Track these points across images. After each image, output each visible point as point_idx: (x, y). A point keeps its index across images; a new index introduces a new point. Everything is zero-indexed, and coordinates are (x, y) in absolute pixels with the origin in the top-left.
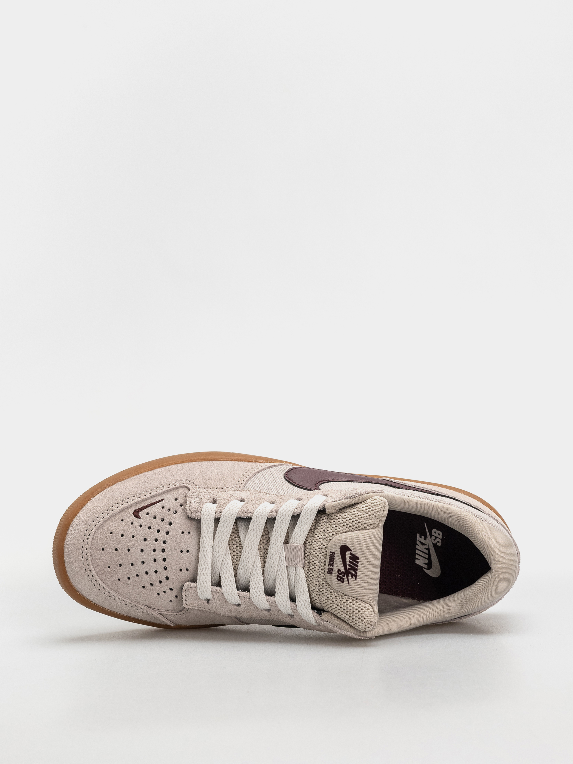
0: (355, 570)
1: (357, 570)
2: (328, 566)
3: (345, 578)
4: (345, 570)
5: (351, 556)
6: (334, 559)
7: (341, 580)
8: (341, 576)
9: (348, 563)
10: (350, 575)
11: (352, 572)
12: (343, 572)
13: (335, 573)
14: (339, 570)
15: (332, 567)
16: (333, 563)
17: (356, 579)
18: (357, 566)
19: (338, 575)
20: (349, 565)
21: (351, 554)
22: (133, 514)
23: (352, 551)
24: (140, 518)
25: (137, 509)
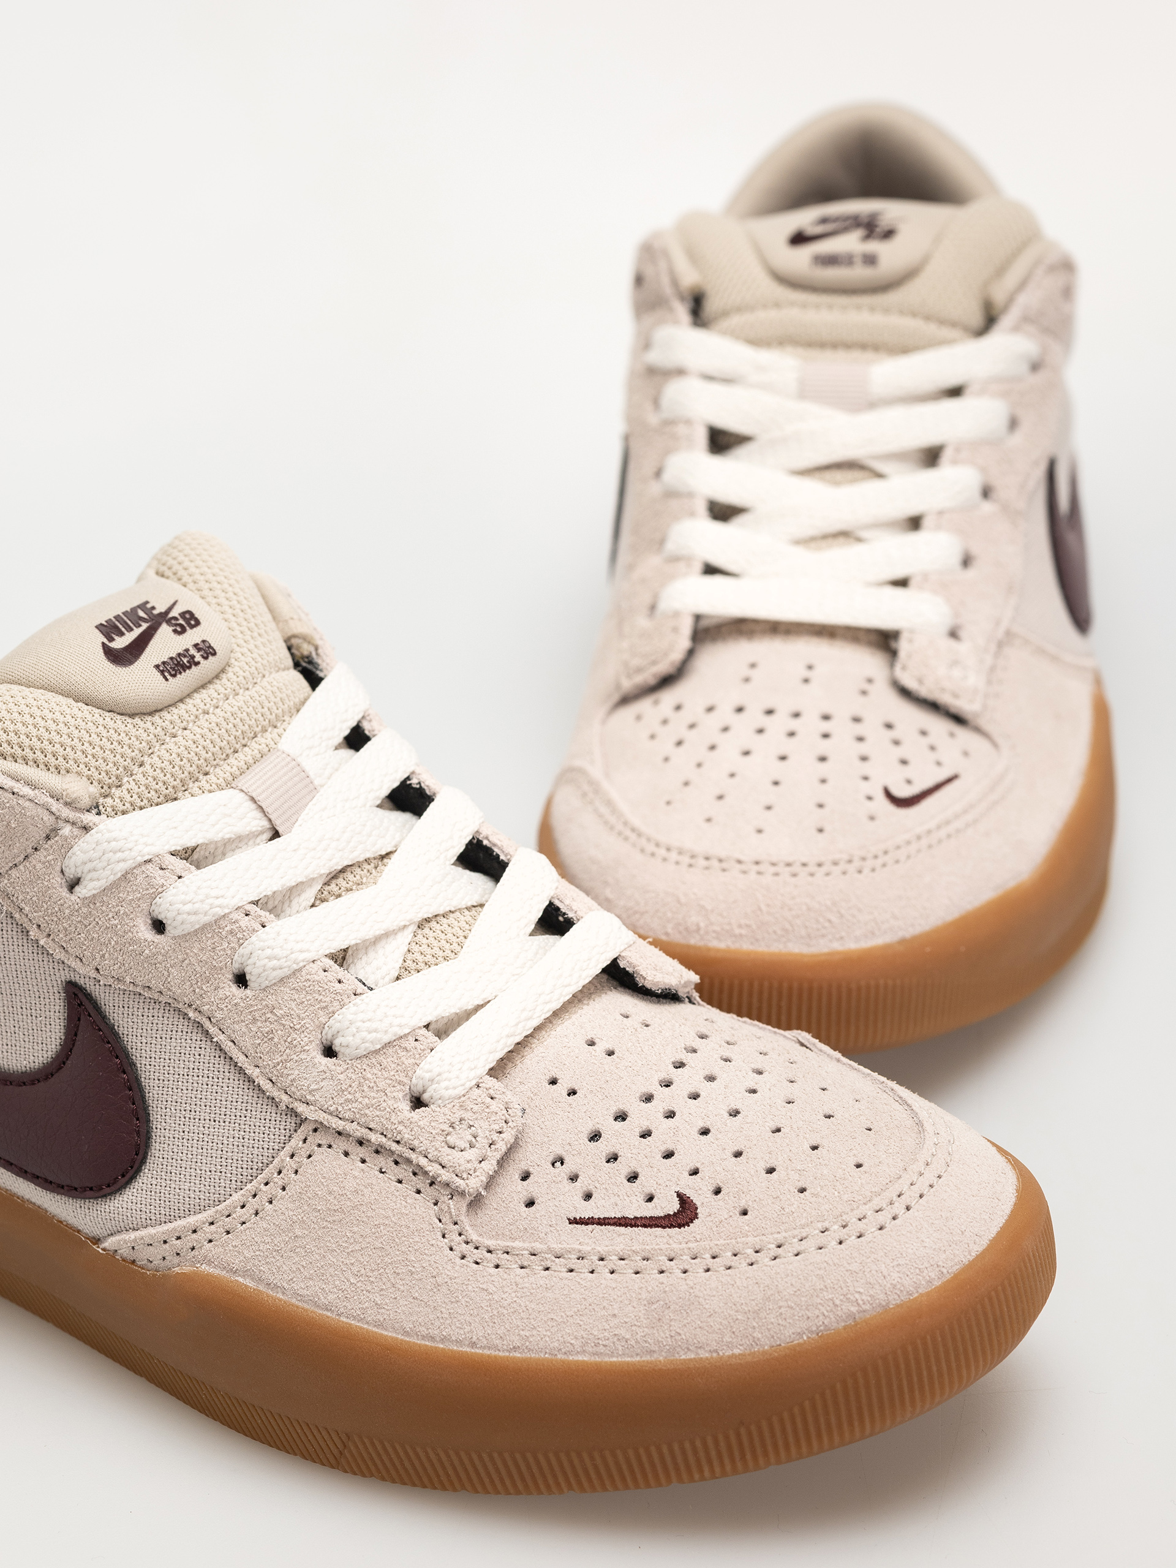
0: (130, 614)
1: (125, 613)
2: (199, 662)
4: (160, 625)
5: (115, 637)
6: (169, 661)
7: (192, 619)
8: (182, 622)
9: (137, 632)
10: (155, 610)
11: (141, 614)
12: (171, 625)
13: (195, 636)
14: (179, 634)
15: (193, 652)
16: (180, 655)
18: (117, 616)
20: (138, 626)
21: (111, 640)
22: (696, 1216)
23: (103, 644)
24: (680, 1196)
25: (675, 1227)
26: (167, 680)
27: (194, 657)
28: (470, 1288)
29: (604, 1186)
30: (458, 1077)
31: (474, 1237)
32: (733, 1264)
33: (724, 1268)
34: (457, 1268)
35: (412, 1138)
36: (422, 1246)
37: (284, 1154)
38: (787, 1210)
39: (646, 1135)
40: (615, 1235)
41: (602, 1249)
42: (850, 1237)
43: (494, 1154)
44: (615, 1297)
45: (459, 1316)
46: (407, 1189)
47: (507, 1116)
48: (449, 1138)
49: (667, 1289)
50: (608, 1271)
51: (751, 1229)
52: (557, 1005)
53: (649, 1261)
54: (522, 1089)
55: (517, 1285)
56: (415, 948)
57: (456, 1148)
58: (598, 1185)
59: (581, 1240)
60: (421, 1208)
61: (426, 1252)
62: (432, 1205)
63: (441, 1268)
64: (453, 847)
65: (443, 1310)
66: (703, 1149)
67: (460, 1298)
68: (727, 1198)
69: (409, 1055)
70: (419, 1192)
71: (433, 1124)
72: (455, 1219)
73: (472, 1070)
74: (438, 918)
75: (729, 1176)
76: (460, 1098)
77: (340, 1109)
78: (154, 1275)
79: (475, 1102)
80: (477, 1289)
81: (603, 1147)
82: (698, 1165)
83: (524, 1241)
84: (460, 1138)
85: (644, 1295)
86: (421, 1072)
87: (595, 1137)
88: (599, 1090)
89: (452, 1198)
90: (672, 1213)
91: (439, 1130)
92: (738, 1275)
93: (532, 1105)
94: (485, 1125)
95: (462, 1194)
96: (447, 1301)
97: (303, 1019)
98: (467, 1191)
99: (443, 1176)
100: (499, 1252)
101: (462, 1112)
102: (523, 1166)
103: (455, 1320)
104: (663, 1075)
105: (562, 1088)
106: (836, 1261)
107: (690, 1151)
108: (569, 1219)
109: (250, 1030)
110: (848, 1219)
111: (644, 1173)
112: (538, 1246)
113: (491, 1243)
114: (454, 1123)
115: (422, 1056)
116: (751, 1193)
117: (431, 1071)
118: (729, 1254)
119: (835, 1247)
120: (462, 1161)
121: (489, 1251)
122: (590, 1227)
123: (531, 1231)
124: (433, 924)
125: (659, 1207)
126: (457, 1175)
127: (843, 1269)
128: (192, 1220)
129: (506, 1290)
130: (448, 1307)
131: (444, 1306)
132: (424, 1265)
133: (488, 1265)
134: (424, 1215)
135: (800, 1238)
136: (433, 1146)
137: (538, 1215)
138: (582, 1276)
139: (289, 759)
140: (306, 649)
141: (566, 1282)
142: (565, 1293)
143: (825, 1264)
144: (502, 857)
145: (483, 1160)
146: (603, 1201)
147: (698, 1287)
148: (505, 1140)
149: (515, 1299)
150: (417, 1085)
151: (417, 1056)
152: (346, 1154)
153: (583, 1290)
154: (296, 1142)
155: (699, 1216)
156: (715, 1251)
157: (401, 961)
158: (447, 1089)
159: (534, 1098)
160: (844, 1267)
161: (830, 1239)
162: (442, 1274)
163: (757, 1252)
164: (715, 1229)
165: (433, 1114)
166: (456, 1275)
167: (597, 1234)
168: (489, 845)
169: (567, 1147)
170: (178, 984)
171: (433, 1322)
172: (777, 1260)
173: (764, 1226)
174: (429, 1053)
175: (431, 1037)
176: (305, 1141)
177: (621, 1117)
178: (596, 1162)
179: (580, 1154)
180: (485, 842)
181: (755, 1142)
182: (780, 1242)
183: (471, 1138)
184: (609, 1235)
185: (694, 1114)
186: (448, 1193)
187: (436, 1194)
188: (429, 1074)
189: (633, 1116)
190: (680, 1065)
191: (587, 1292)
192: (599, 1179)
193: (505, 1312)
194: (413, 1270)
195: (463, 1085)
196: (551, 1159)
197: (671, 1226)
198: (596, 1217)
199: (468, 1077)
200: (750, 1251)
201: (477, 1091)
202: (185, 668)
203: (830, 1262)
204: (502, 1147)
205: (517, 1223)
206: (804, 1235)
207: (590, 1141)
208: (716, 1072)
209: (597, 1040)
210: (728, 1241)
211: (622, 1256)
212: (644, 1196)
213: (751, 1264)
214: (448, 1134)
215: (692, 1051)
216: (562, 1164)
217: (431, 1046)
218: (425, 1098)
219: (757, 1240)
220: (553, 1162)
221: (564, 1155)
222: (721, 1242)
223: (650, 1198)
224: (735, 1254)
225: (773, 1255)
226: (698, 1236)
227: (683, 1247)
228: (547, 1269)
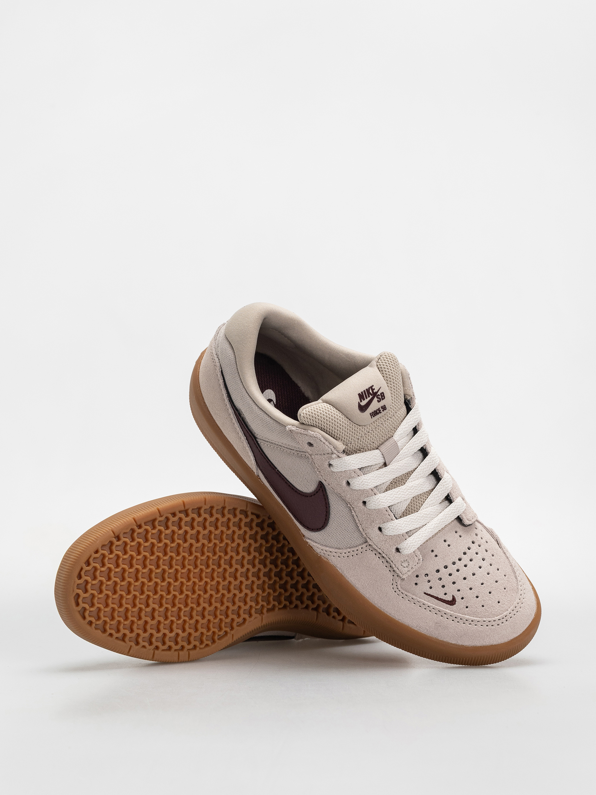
0: (368, 390)
1: (367, 390)
2: (381, 412)
3: (379, 393)
4: (375, 397)
5: (362, 400)
6: (374, 411)
7: (383, 395)
8: (380, 397)
9: (369, 399)
10: (374, 391)
11: (371, 391)
12: (377, 398)
13: (382, 403)
14: (379, 401)
15: (381, 409)
16: (377, 410)
17: (373, 386)
18: (364, 391)
19: (382, 400)
20: (369, 397)
21: (361, 401)
22: (455, 604)
23: (359, 402)
24: (453, 596)
25: (449, 605)
26: (372, 418)
27: (381, 410)
28: (394, 601)
30: (409, 549)
31: (400, 588)
32: (459, 622)
33: (457, 622)
34: (393, 594)
35: (393, 558)
36: (386, 585)
37: (360, 547)
38: (477, 611)
39: (450, 575)
40: (434, 601)
42: (490, 625)
43: (412, 571)
44: (429, 618)
46: (388, 570)
47: (418, 562)
49: (442, 622)
50: (429, 611)
51: (467, 613)
53: (440, 612)
55: (406, 605)
56: (410, 504)
57: (403, 566)
58: (434, 586)
59: (426, 599)
60: (390, 575)
61: (387, 587)
62: (392, 576)
63: (389, 592)
64: (429, 472)
66: (463, 584)
67: (391, 602)
68: (464, 602)
70: (390, 571)
72: (397, 582)
73: (413, 548)
75: (467, 595)
76: (408, 554)
77: (378, 545)
78: (316, 554)
79: (412, 556)
80: (396, 602)
81: (439, 575)
82: (460, 589)
83: (411, 594)
84: (405, 564)
85: (436, 621)
86: (401, 545)
87: (438, 571)
88: (443, 557)
89: (398, 577)
91: (400, 560)
92: (460, 625)
93: (426, 557)
94: (412, 563)
95: (400, 577)
96: (388, 601)
97: (377, 521)
98: (402, 577)
99: (397, 572)
100: (404, 595)
101: (407, 558)
102: (418, 573)
104: (459, 556)
105: (434, 554)
106: (484, 631)
107: (460, 584)
108: (424, 592)
109: (362, 517)
110: (491, 620)
111: (446, 587)
112: (414, 597)
113: (403, 591)
114: (404, 560)
115: (403, 541)
116: (470, 602)
117: (403, 545)
119: (485, 627)
120: (403, 570)
121: (402, 593)
122: (429, 596)
123: (414, 592)
125: (447, 597)
126: (400, 573)
127: (485, 634)
128: (331, 550)
129: (403, 605)
132: (385, 590)
133: (400, 596)
134: (389, 577)
136: (397, 564)
137: (417, 588)
138: (422, 609)
139: (394, 441)
140: (409, 398)
141: (418, 609)
142: (417, 612)
143: (481, 631)
144: (440, 477)
145: (409, 571)
146: (434, 590)
147: (449, 624)
150: (399, 547)
151: (401, 540)
152: (375, 554)
153: (421, 613)
154: (364, 546)
155: (456, 604)
156: (456, 616)
158: (406, 551)
159: (426, 555)
161: (485, 624)
162: (388, 594)
164: (458, 609)
165: (400, 556)
166: (392, 596)
167: (430, 599)
168: (439, 471)
169: (430, 572)
170: (348, 497)
172: (470, 625)
173: (470, 613)
176: (366, 546)
177: (446, 567)
178: (436, 579)
179: (432, 575)
181: (476, 587)
182: (473, 620)
183: (407, 565)
184: (432, 601)
185: (464, 572)
186: (397, 575)
187: (394, 574)
189: (449, 568)
190: (465, 553)
192: (435, 584)
193: (401, 610)
194: (382, 590)
195: (410, 552)
197: (448, 604)
198: (431, 594)
199: (412, 550)
200: (465, 620)
201: (413, 554)
202: (377, 414)
204: (414, 569)
205: (411, 589)
206: (479, 620)
207: (436, 572)
208: (473, 558)
209: (447, 541)
210: (461, 615)
211: (434, 608)
212: (444, 593)
213: (464, 623)
214: (402, 562)
215: (469, 549)
216: (427, 576)
217: (406, 538)
218: (400, 551)
219: (468, 617)
220: (425, 575)
221: (429, 574)
222: (459, 614)
223: (446, 594)
224: (461, 619)
225: (470, 623)
226: (454, 610)
227: (449, 611)
228: (414, 603)
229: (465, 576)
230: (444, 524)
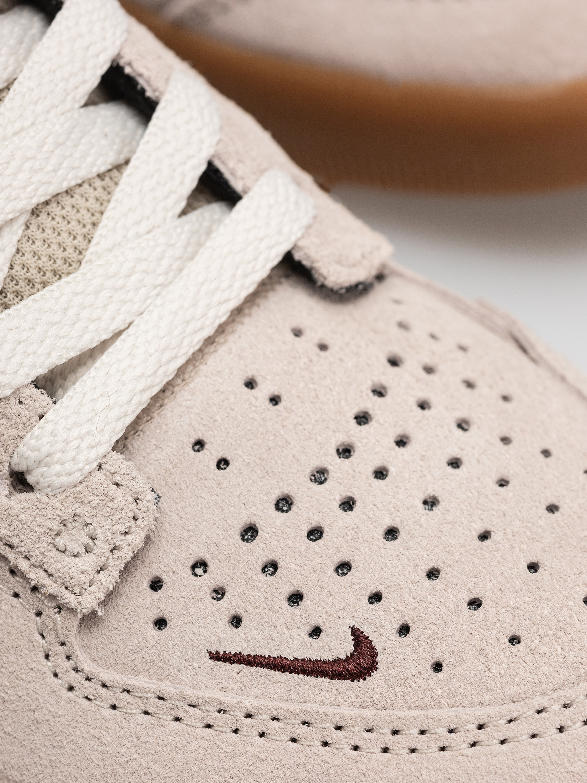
22: (373, 667)
24: (356, 633)
25: (346, 679)
28: (78, 732)
29: (258, 611)
30: (73, 459)
31: (87, 666)
32: (419, 746)
33: (408, 751)
34: (63, 703)
35: (10, 534)
36: (18, 668)
38: (494, 671)
39: (315, 534)
40: (268, 682)
41: (250, 704)
42: (574, 723)
43: (117, 563)
44: (264, 772)
45: (62, 766)
46: (2, 591)
47: (137, 511)
48: (58, 539)
49: (332, 771)
50: (257, 734)
51: (445, 694)
52: (208, 332)
53: (310, 728)
54: (159, 456)
55: (138, 738)
56: (27, 247)
57: (67, 553)
58: (249, 608)
59: (225, 684)
60: (19, 619)
61: (24, 676)
62: (34, 616)
63: (41, 701)
64: (84, 82)
65: (42, 754)
66: (389, 564)
67: (65, 743)
68: (416, 644)
69: (10, 423)
70: (16, 595)
71: (39, 519)
72: (62, 639)
73: (92, 447)
74: (59, 198)
75: (422, 610)
76: (75, 486)
79: (95, 492)
80: (86, 736)
81: (259, 550)
82: (382, 589)
83: (150, 677)
86: (25, 449)
87: (249, 533)
88: (258, 461)
89: (59, 612)
90: (343, 657)
91: (45, 528)
92: (426, 764)
93: (170, 481)
94: (107, 524)
95: (72, 611)
96: (48, 744)
98: (79, 611)
99: (49, 588)
100: (118, 691)
101: (77, 506)
102: (155, 571)
103: (57, 770)
104: (340, 439)
105: (209, 456)
106: (554, 758)
107: (372, 565)
108: (210, 653)
110: (574, 696)
111: (310, 596)
112: (167, 688)
113: (107, 676)
114: (64, 520)
115: (28, 426)
116: (449, 639)
117: (38, 450)
118: (416, 731)
119: (554, 736)
120: (74, 572)
121: (104, 685)
122: (237, 667)
123: (160, 665)
124: (53, 208)
125: (327, 648)
126: (66, 588)
127: (562, 770)
129: (124, 742)
130: (48, 752)
131: (44, 749)
132: (20, 694)
133: (102, 704)
134: (23, 628)
135: (508, 718)
136: (37, 549)
137: (170, 644)
138: (223, 736)
141: (201, 741)
142: (200, 756)
143: (540, 762)
144: (149, 94)
145: (101, 569)
146: (255, 632)
147: (372, 774)
148: (133, 545)
149: (135, 756)
150: (19, 464)
151: (21, 426)
153: (222, 756)
155: (379, 666)
156: (398, 725)
157: (6, 269)
158: (58, 475)
159: (173, 471)
160: (564, 768)
161: (548, 724)
162: (42, 708)
163: (451, 731)
164: (398, 689)
165: (39, 506)
166: (61, 713)
167: (245, 679)
168: (133, 74)
169: (213, 548)
171: (29, 767)
172: (477, 748)
173: (462, 691)
174: (36, 422)
175: (42, 398)
177: (284, 504)
178: (250, 573)
179: (228, 559)
180: (128, 70)
181: (457, 557)
182: (482, 722)
183: (86, 540)
184: (261, 680)
185: (379, 505)
186: (53, 605)
187: (39, 604)
188: (36, 453)
189: (300, 505)
190: (363, 419)
191: (228, 760)
192: (252, 600)
193: (120, 770)
194: (6, 698)
195: (80, 470)
196: (191, 562)
197: (341, 677)
198: (245, 653)
199: (87, 459)
200: (442, 731)
201: (98, 476)
203: (547, 759)
204: (127, 553)
205: (143, 652)
206: (514, 715)
207: (243, 539)
208: (411, 430)
209: (259, 379)
210: (415, 713)
211: (275, 714)
212: (308, 630)
213: (443, 749)
214: (57, 534)
215: (379, 392)
216: (205, 571)
217: (40, 411)
218: (30, 479)
219: (452, 713)
220: (194, 567)
221: (208, 559)
222: (405, 713)
223: (316, 632)
224: (422, 732)
225: (472, 740)
226: (376, 697)
227: (356, 712)
228: (177, 719)
229: (388, 523)
230: (221, 303)
